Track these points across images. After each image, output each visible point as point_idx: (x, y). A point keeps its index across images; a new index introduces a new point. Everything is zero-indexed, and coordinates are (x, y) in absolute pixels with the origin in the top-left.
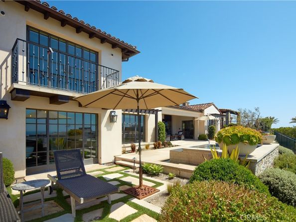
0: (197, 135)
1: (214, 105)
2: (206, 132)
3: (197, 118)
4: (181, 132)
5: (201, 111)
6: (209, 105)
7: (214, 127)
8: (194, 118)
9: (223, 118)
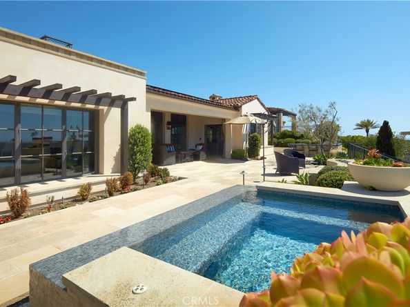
0: (229, 150)
1: (258, 99)
2: (246, 145)
3: (230, 120)
4: (201, 144)
5: (237, 108)
6: (250, 99)
7: (259, 136)
8: (224, 120)
9: (272, 122)
